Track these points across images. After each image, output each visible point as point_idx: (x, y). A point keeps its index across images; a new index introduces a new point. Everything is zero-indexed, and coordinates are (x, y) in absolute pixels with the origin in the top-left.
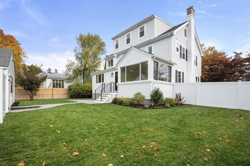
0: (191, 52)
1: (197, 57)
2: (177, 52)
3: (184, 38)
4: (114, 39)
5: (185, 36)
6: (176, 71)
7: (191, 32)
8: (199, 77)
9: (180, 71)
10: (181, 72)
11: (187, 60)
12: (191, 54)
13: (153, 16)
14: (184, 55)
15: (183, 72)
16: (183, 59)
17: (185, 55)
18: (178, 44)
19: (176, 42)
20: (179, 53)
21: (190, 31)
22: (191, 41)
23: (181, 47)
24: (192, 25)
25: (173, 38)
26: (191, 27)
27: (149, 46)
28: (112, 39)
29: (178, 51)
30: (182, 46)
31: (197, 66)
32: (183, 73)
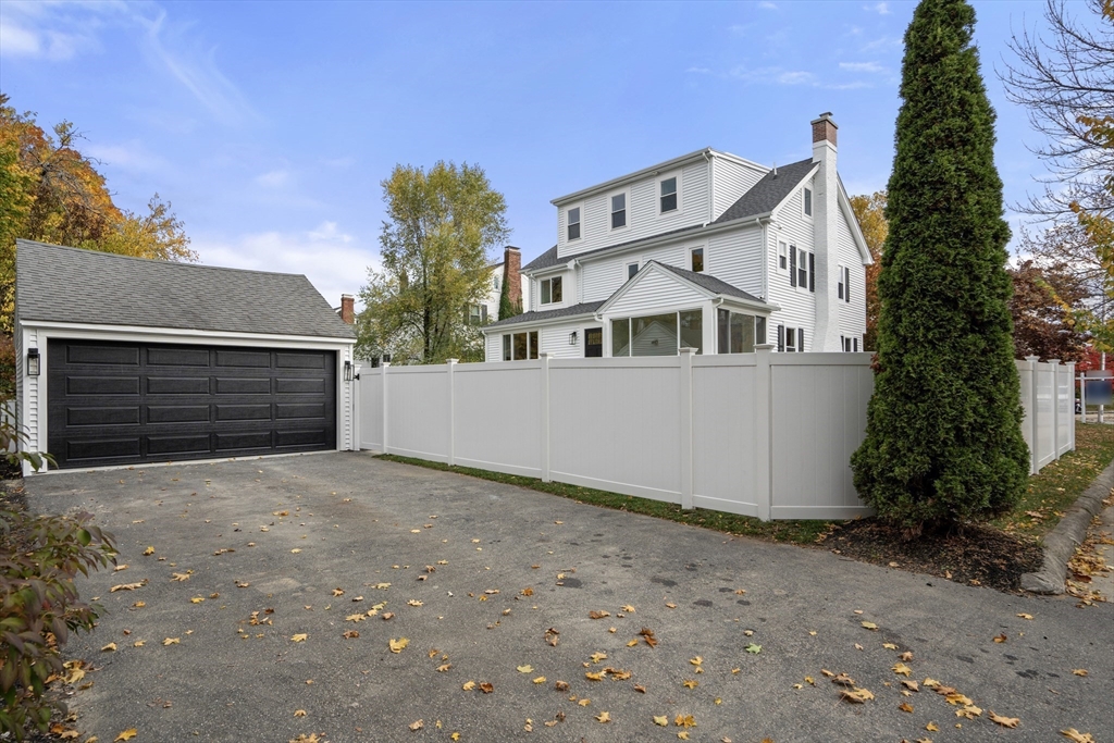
0: (826, 261)
1: (847, 270)
2: (781, 271)
3: (804, 218)
4: (560, 203)
5: (808, 211)
6: (780, 328)
7: (825, 198)
8: (855, 340)
9: (791, 326)
10: (793, 330)
11: (812, 289)
12: (826, 270)
13: (707, 152)
14: (803, 273)
15: (802, 327)
16: (799, 289)
17: (806, 272)
18: (785, 244)
19: (779, 239)
20: (787, 272)
21: (822, 194)
22: (826, 226)
23: (793, 249)
24: (828, 175)
25: (770, 228)
26: (825, 181)
27: (696, 245)
28: (554, 203)
29: (783, 266)
30: (798, 247)
31: (848, 301)
32: (801, 331)
